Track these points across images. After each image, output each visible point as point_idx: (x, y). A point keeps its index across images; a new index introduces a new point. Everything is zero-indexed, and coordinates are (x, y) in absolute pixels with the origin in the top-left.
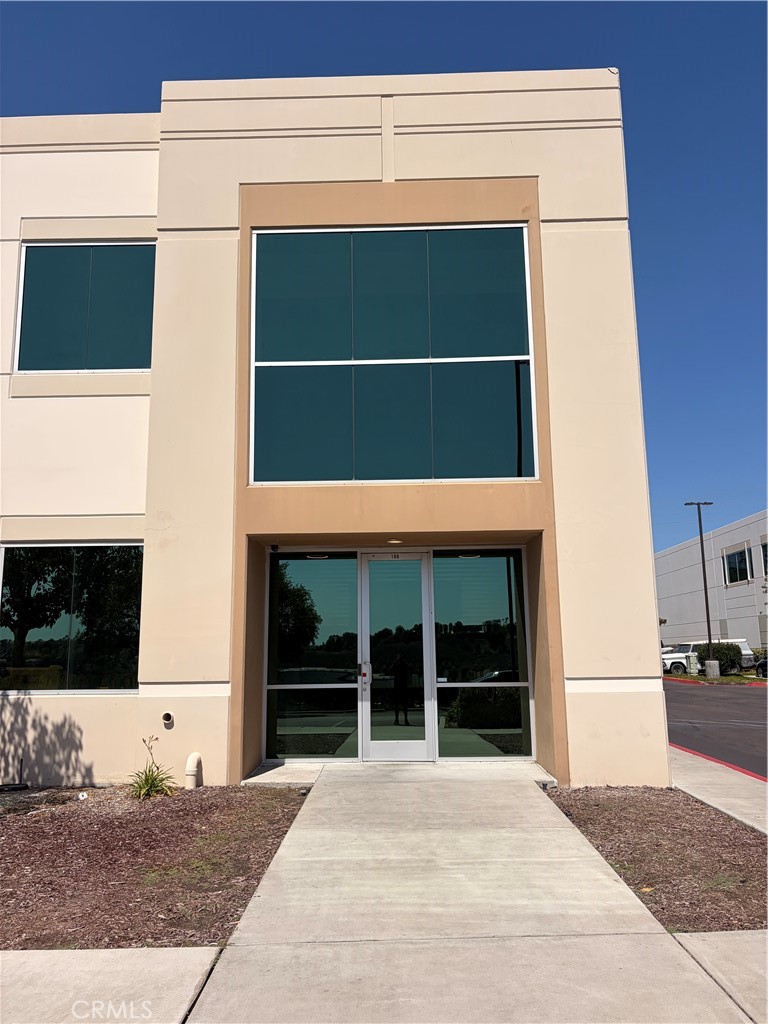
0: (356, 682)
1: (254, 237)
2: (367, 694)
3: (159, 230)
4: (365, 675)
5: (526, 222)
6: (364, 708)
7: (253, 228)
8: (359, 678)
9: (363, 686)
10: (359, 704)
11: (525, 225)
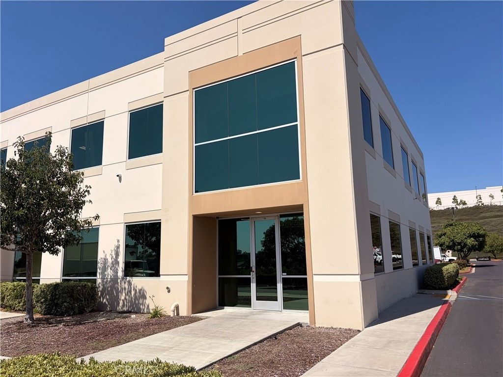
0: (250, 275)
1: (194, 92)
2: (255, 280)
3: (164, 97)
4: (253, 272)
5: (296, 58)
6: (253, 286)
7: (194, 89)
8: (251, 273)
9: (253, 276)
10: (252, 284)
11: (296, 59)
